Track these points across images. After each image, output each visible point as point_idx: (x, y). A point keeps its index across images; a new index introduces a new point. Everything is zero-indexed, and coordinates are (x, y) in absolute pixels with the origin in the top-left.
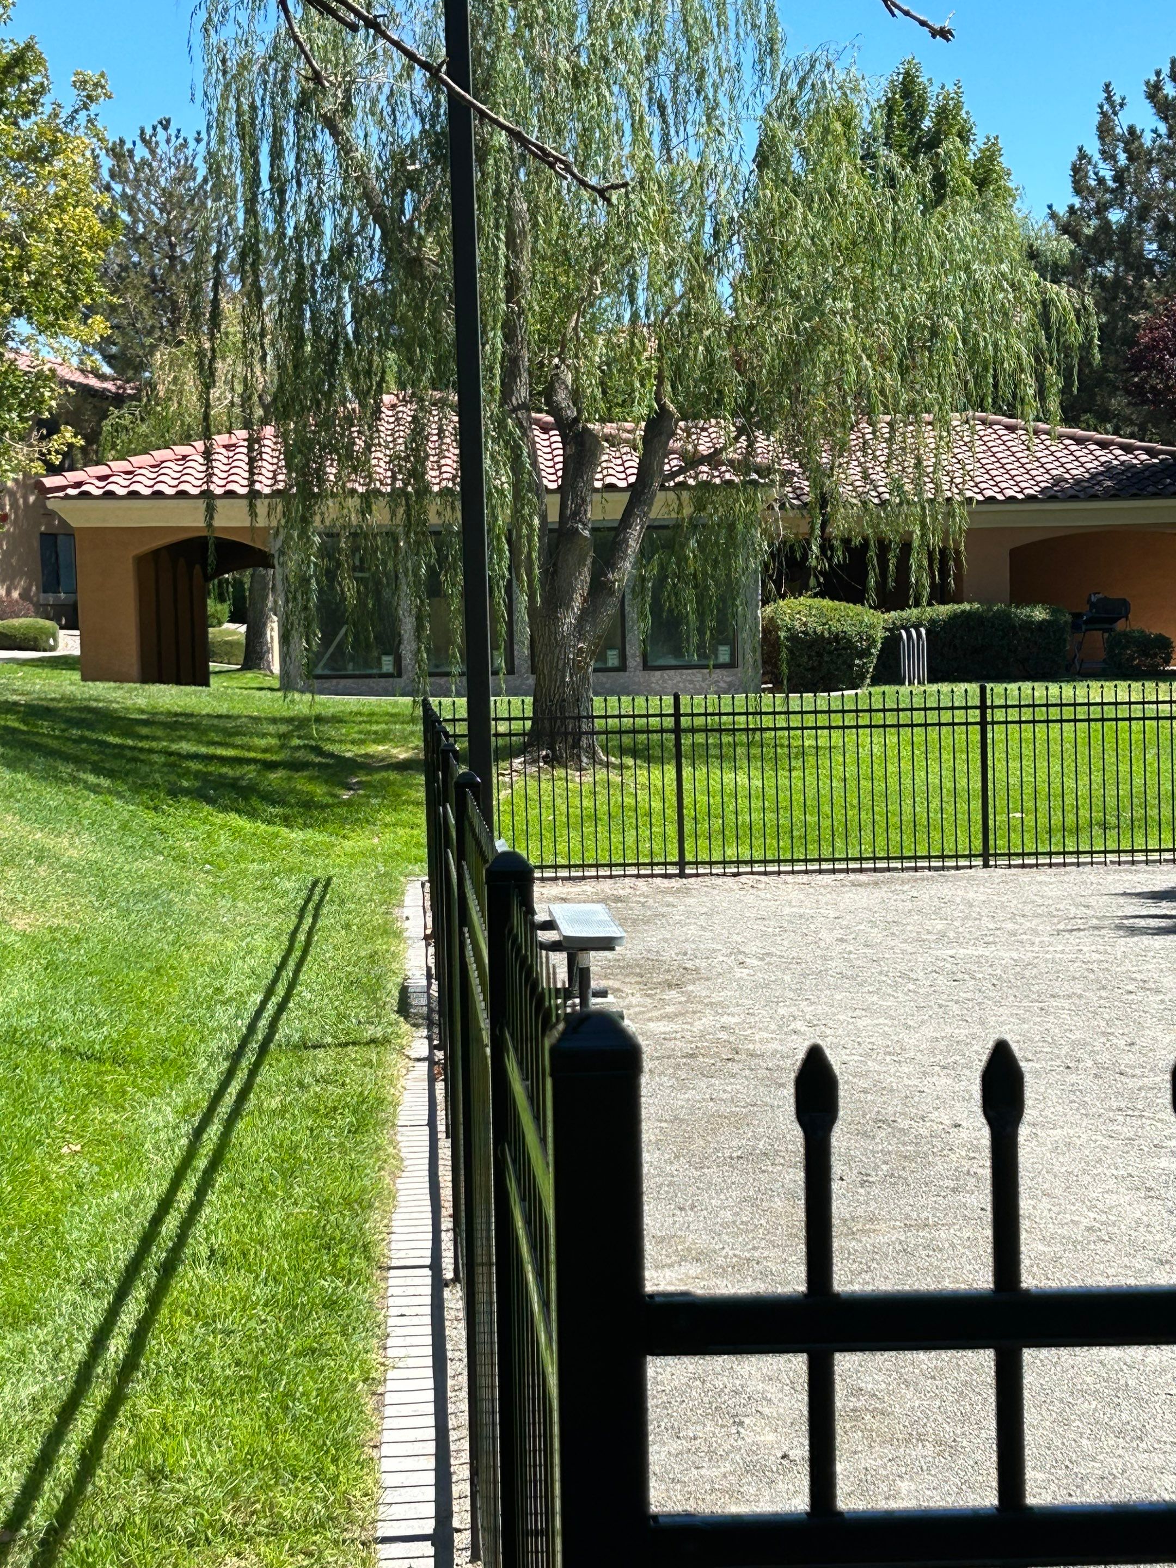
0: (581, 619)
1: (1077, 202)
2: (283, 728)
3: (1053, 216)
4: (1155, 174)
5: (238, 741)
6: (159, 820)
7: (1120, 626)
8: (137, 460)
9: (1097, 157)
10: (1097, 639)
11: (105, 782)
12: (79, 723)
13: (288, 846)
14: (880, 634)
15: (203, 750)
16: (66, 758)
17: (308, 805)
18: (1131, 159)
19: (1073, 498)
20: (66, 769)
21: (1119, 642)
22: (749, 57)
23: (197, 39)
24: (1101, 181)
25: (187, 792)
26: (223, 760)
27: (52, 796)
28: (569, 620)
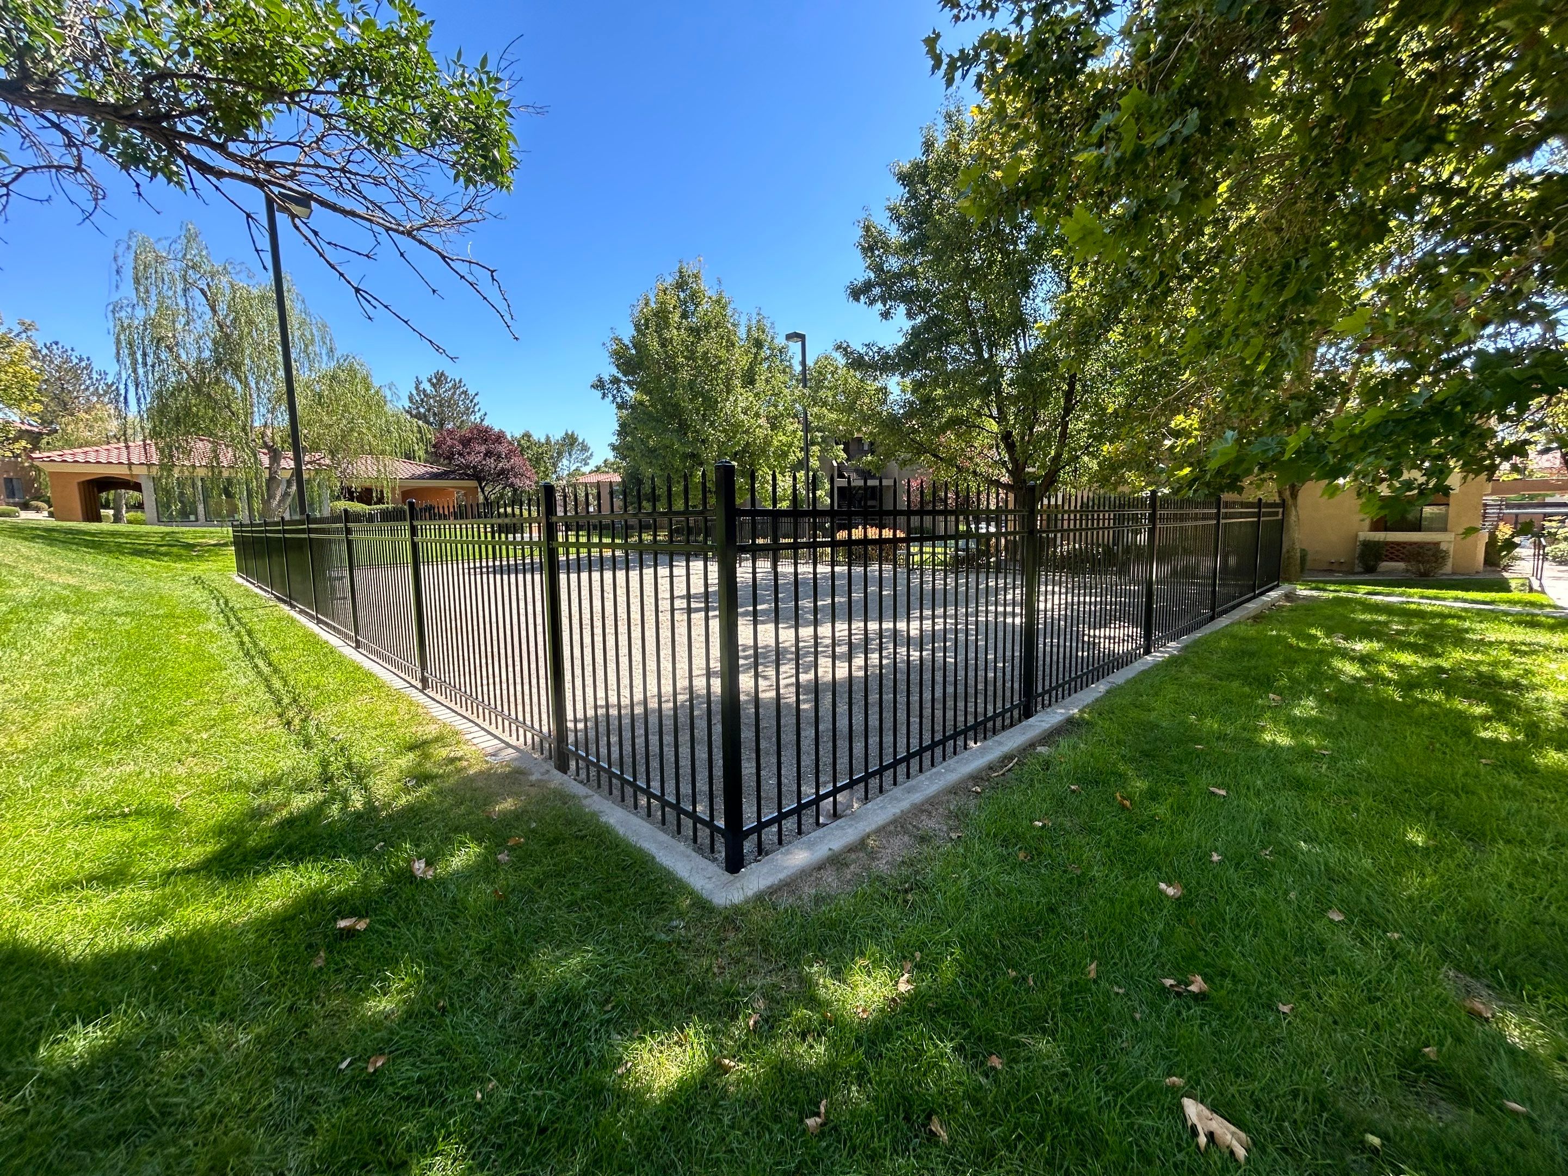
0: (279, 502)
2: (161, 535)
5: (144, 539)
6: (119, 561)
8: (74, 450)
11: (92, 551)
13: (176, 568)
14: (368, 511)
15: (128, 541)
17: (180, 556)
19: (418, 479)
25: (128, 553)
28: (275, 503)
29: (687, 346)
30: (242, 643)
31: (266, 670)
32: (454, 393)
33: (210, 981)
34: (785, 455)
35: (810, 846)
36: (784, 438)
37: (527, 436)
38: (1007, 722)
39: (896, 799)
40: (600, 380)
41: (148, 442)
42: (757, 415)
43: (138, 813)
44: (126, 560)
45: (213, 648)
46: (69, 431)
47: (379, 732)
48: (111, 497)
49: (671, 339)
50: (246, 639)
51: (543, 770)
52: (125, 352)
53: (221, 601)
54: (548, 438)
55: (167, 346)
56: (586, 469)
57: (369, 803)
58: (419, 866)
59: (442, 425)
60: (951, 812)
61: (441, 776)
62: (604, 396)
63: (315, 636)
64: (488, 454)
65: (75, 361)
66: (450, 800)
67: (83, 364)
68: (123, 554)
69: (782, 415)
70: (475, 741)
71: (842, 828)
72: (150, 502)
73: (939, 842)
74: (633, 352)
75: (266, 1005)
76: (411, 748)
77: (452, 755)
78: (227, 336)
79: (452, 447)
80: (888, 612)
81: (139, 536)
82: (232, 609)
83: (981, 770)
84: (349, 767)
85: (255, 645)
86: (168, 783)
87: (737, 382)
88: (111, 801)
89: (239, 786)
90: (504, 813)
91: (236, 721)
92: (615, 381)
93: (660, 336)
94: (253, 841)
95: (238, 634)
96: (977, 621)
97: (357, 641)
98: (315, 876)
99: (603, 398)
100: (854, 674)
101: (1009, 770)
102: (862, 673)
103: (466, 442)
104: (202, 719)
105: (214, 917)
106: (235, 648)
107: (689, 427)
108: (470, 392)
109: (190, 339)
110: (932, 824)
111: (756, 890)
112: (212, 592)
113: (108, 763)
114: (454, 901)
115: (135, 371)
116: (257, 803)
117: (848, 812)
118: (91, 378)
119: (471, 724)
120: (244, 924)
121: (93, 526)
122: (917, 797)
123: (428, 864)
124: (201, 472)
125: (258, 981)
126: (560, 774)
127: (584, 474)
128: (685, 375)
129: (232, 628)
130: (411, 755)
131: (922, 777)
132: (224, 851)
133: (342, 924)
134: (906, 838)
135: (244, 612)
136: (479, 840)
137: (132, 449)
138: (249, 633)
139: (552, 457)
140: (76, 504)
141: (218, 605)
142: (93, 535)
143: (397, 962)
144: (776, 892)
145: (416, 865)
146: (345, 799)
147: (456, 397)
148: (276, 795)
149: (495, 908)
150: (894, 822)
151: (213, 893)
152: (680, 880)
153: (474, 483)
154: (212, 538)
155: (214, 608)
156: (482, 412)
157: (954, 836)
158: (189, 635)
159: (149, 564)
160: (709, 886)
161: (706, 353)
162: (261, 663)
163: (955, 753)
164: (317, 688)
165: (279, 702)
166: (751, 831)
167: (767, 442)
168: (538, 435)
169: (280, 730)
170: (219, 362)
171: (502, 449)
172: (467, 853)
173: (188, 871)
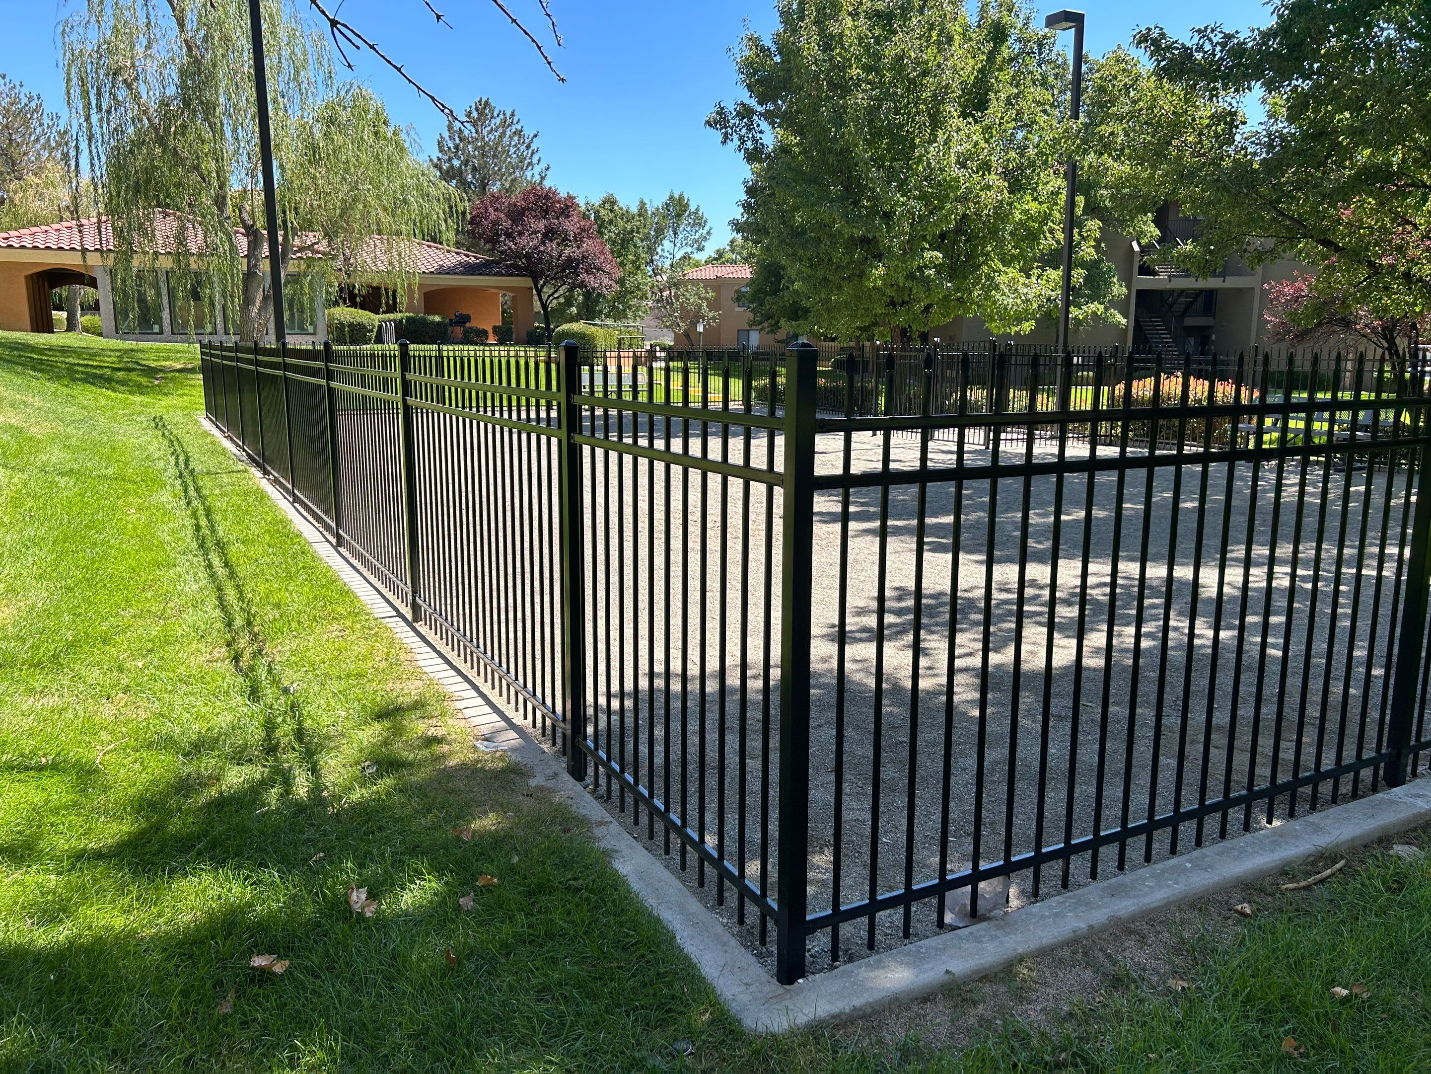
0: (259, 310)
1: (440, 155)
2: (118, 354)
3: (431, 160)
4: (470, 148)
5: (98, 358)
6: (69, 391)
7: (468, 325)
8: (22, 231)
9: (447, 138)
10: (459, 330)
11: (39, 375)
12: (16, 349)
13: (134, 403)
14: (377, 323)
15: (81, 362)
16: (17, 364)
17: (139, 385)
18: (461, 140)
19: (448, 273)
20: (20, 369)
21: (467, 332)
22: (320, 79)
23: (59, 38)
24: (449, 148)
25: (80, 380)
26: (95, 367)
27: (18, 380)
28: (254, 310)
29: (867, 48)
30: (198, 527)
31: (221, 571)
32: (504, 133)
33: (105, 1008)
34: (1033, 237)
35: (918, 960)
36: (1033, 207)
37: (610, 202)
38: (1345, 788)
39: (1088, 904)
40: (721, 112)
41: (104, 218)
42: (986, 167)
43: (54, 767)
44: (78, 390)
45: (163, 533)
46: (17, 202)
47: (343, 684)
48: (64, 294)
49: (841, 35)
50: (203, 522)
51: (549, 772)
52: (76, 91)
53: (181, 459)
54: (642, 204)
55: (125, 81)
56: (702, 257)
57: (316, 789)
58: (359, 897)
59: (484, 186)
60: (1183, 941)
61: (411, 765)
62: (726, 138)
63: (285, 523)
64: (549, 234)
65: (24, 101)
66: (415, 803)
67: (33, 105)
68: (74, 380)
69: (1032, 164)
70: (468, 713)
71: (978, 940)
72: (106, 307)
73: (1145, 992)
74: (778, 59)
75: (162, 1050)
76: (380, 716)
77: (431, 732)
78: (197, 62)
79: (496, 223)
80: (1186, 544)
81: (93, 355)
82: (192, 472)
83: (1262, 875)
84: (300, 734)
85: (213, 530)
86: (90, 729)
87: (952, 109)
88: (28, 745)
89: (168, 743)
90: (481, 835)
91: (178, 646)
92: (745, 112)
93: (822, 30)
94: (174, 826)
95: (194, 514)
96: (1359, 576)
97: (339, 537)
98: (236, 889)
99: (724, 143)
100: (1087, 662)
101: (1322, 881)
102: (1100, 662)
103: (517, 215)
104: (140, 639)
105: (119, 922)
106: (190, 532)
107: (862, 188)
108: (525, 132)
109: (152, 67)
110: (1142, 956)
111: (812, 1016)
112: (171, 442)
113: (31, 691)
114: (394, 956)
115: (88, 118)
116: (186, 770)
117: (999, 912)
118: (41, 125)
119: (466, 686)
120: (152, 938)
121: (42, 339)
122: (1125, 907)
123: (372, 895)
124: (166, 263)
125: (158, 1019)
126: (572, 780)
127: (697, 265)
128: (860, 99)
129: (189, 503)
130: (377, 727)
131: (1145, 872)
132: (142, 833)
133: (259, 961)
134: (1088, 974)
135: (207, 478)
136: (439, 870)
137: (86, 230)
138: (208, 512)
139: (647, 237)
140: (23, 308)
141: (177, 464)
142: (41, 351)
143: (311, 1028)
144: (845, 1026)
145: (354, 896)
146: (287, 782)
147: (506, 140)
148: (208, 763)
149: (444, 975)
150: (1073, 942)
151: (122, 890)
152: (703, 980)
153: (527, 282)
154: (177, 360)
155: (172, 471)
156: (543, 165)
157: (1179, 985)
158: (139, 509)
159: (104, 396)
160: (744, 998)
161: (900, 58)
162: (216, 562)
163: (1223, 835)
164: (278, 606)
165: (229, 625)
166: (820, 923)
167: (1001, 214)
168: (628, 202)
169: (227, 666)
170: (187, 103)
171: (571, 226)
172: (422, 888)
173: (99, 855)
